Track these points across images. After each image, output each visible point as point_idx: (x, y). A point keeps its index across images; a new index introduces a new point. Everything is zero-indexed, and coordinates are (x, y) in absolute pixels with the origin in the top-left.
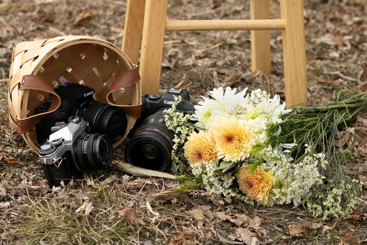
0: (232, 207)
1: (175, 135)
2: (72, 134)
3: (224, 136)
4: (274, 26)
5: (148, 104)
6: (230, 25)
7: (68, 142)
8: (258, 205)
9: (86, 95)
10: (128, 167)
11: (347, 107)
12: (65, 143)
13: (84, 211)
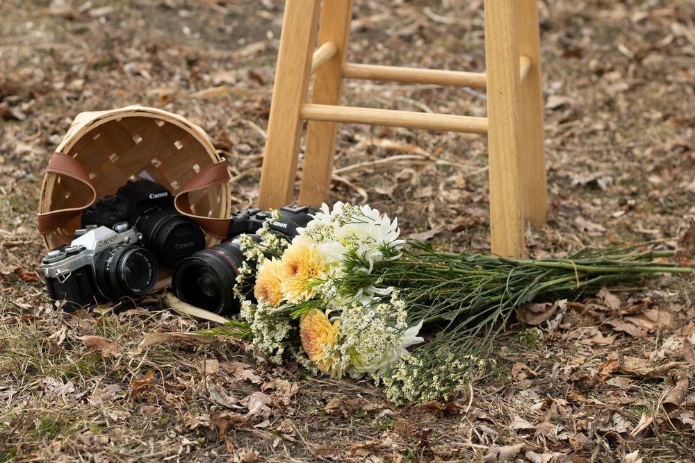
0: (282, 370)
1: (244, 262)
2: (96, 242)
3: (290, 265)
4: (471, 127)
5: (251, 224)
6: (401, 120)
7: (90, 252)
8: (322, 374)
9: (152, 196)
10: (174, 302)
11: (576, 269)
12: (85, 253)
13: (58, 338)
